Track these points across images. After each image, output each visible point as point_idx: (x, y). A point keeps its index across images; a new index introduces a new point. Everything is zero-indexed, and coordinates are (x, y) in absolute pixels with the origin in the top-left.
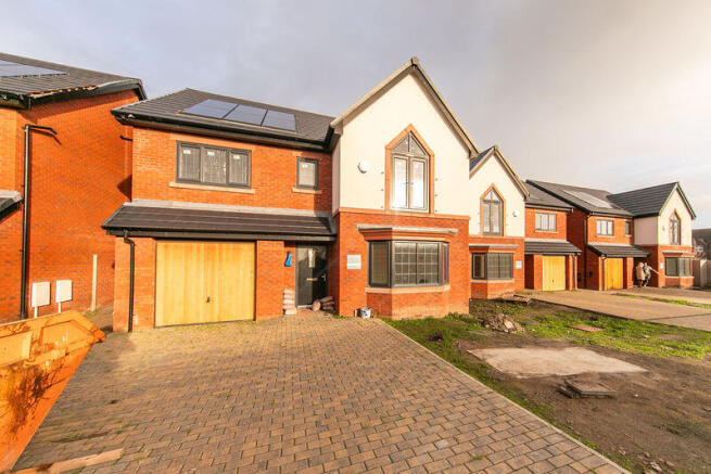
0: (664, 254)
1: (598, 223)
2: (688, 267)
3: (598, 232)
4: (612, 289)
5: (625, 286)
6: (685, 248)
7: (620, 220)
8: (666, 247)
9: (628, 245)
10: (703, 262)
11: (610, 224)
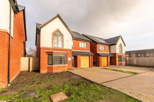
0: (118, 56)
1: (100, 46)
2: (124, 59)
3: (100, 49)
4: (104, 66)
5: (108, 65)
6: (123, 54)
7: (106, 46)
8: (118, 54)
9: (109, 53)
10: (128, 58)
11: (104, 47)
